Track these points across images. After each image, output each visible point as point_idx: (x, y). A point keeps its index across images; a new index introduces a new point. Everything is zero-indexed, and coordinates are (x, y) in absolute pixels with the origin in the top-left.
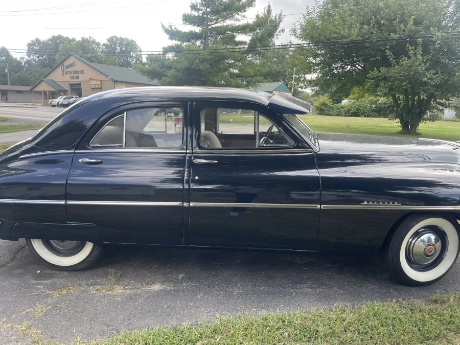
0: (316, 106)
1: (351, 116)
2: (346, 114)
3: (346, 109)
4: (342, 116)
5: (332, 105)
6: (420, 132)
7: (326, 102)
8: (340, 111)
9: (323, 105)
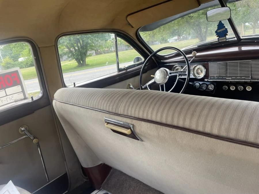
0: (3, 66)
1: (29, 67)
2: (26, 66)
3: (25, 63)
4: (23, 68)
5: (14, 63)
6: (89, 63)
7: (9, 62)
8: (21, 65)
9: (7, 64)
